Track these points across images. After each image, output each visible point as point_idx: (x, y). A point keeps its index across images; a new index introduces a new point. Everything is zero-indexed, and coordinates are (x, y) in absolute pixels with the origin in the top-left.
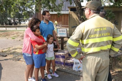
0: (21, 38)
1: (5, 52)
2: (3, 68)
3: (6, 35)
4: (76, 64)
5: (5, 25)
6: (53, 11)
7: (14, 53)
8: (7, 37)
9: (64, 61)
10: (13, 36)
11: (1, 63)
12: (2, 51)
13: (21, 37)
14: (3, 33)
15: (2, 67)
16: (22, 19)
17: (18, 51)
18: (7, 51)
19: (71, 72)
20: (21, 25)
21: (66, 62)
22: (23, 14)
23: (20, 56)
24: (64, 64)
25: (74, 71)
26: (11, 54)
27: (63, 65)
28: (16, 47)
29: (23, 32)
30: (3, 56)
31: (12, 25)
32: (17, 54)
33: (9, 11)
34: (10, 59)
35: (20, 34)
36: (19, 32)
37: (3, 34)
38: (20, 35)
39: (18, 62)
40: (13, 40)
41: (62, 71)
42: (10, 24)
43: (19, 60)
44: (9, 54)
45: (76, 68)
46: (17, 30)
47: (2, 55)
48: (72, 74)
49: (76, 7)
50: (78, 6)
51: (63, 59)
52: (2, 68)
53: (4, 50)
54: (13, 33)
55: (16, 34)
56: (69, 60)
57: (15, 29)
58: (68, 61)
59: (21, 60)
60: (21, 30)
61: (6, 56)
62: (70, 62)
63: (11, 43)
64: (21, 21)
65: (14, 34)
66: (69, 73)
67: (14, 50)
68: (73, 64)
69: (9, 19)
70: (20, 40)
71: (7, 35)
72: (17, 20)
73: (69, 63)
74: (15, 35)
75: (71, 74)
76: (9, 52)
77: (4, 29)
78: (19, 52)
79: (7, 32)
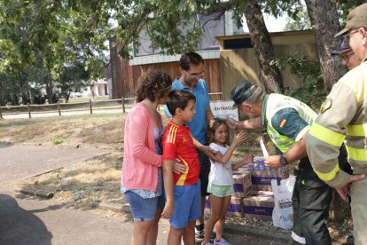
0: (80, 139)
1: (44, 184)
2: (54, 233)
3: (34, 135)
4: (282, 207)
5: (22, 105)
6: (172, 53)
7: (71, 186)
8: (36, 138)
9: (241, 200)
10: (54, 134)
11: (42, 219)
12: (36, 183)
13: (79, 136)
14: (21, 127)
15: (49, 230)
16: (72, 83)
17: (82, 178)
18: (49, 183)
19: (270, 233)
20: (71, 101)
21: (247, 204)
22: (86, 68)
23: (93, 193)
24: (239, 211)
25: (278, 228)
26: (64, 188)
27: (237, 214)
28: (74, 169)
29: (80, 120)
30: (42, 197)
31: (43, 102)
32: (83, 187)
33: (49, 61)
34: (64, 204)
35: (76, 127)
36: (71, 121)
37: (24, 130)
38: (76, 130)
39: (93, 211)
40: (56, 146)
41: (242, 233)
42: (38, 101)
43: (94, 207)
44: (58, 191)
45: (285, 220)
46: (64, 118)
47: (38, 195)
48: (276, 240)
49: (252, 35)
50: (257, 32)
51: (237, 196)
52: (50, 236)
53: (41, 180)
54: (54, 127)
55: (62, 128)
56: (256, 195)
57: (57, 114)
58: (254, 198)
59: (101, 204)
60: (75, 117)
61: (51, 196)
62: (262, 202)
63: (56, 157)
64: (71, 91)
65: (56, 130)
66: (265, 237)
67: (70, 178)
68: (271, 209)
69: (33, 86)
70: (78, 146)
71: (37, 134)
72: (58, 87)
73: (258, 205)
74: (61, 132)
75: (272, 238)
76: (57, 183)
77: (24, 116)
78: (88, 181)
79: (35, 126)
